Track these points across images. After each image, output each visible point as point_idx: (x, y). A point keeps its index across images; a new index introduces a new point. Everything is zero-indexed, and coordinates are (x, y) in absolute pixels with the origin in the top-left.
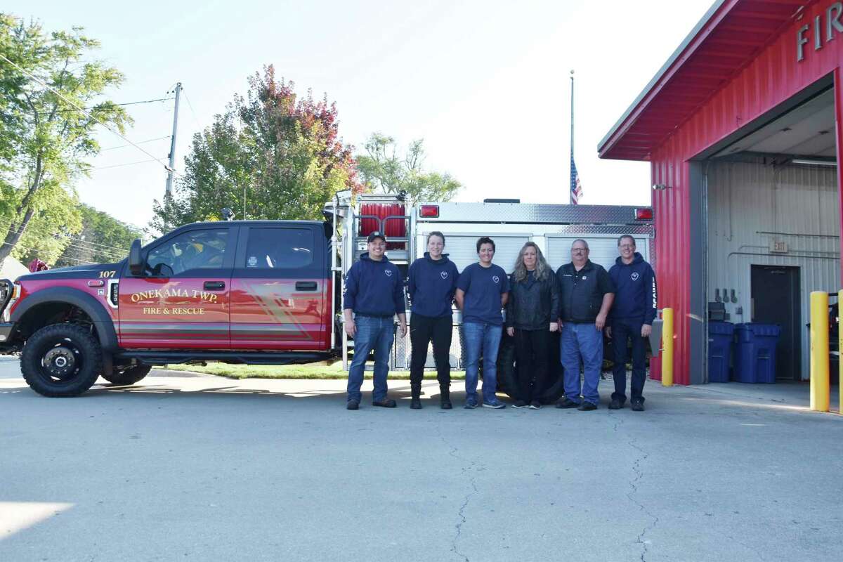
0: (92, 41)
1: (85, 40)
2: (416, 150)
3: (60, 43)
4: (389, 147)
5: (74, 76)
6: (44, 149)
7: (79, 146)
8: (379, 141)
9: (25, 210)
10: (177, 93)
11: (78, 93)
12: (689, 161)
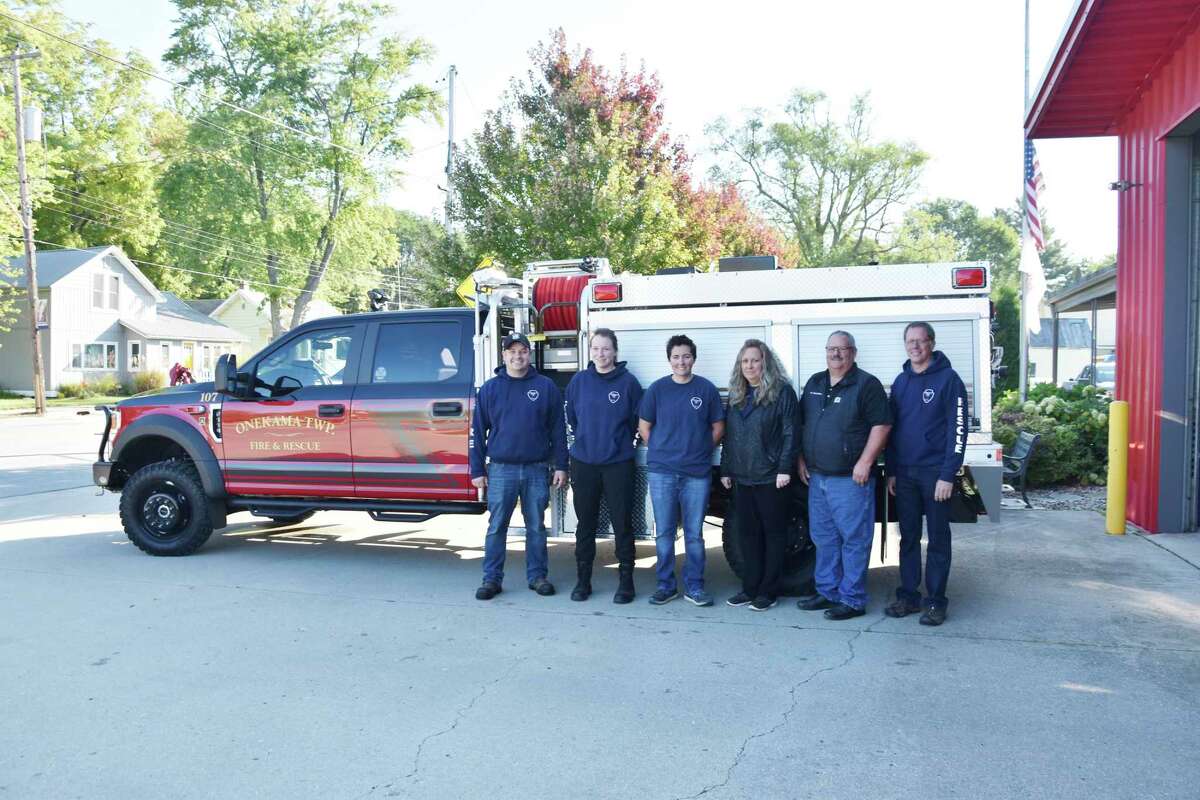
0: (386, 7)
1: (377, 8)
2: (859, 107)
3: (349, 16)
4: (820, 107)
5: (369, 58)
6: (341, 159)
7: (386, 149)
8: (803, 99)
9: (325, 244)
10: (451, 80)
11: (379, 79)
12: (1166, 137)
